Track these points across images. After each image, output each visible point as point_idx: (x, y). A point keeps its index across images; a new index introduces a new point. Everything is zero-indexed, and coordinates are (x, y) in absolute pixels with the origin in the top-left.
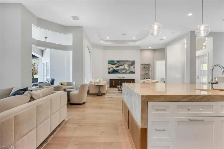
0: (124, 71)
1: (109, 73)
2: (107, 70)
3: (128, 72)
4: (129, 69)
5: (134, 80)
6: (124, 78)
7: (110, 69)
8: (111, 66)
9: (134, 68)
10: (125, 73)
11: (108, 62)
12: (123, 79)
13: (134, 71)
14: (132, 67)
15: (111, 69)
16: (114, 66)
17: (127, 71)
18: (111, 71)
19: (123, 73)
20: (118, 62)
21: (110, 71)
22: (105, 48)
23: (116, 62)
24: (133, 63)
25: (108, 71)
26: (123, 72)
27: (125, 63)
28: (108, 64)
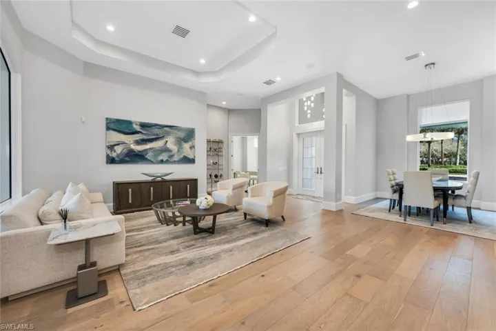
0: (164, 157)
1: (111, 161)
2: (102, 154)
3: (176, 158)
4: (178, 150)
5: (196, 180)
6: (166, 178)
7: (116, 148)
8: (116, 137)
9: (192, 147)
10: (167, 162)
11: (107, 124)
12: (164, 181)
13: (191, 157)
14: (186, 146)
15: (119, 149)
16: (129, 140)
17: (171, 156)
18: (118, 156)
19: (162, 161)
20: (143, 126)
21: (114, 155)
22: (91, 70)
23: (137, 128)
24: (189, 135)
25: (108, 156)
26: (160, 158)
27: (168, 133)
28: (108, 128)
